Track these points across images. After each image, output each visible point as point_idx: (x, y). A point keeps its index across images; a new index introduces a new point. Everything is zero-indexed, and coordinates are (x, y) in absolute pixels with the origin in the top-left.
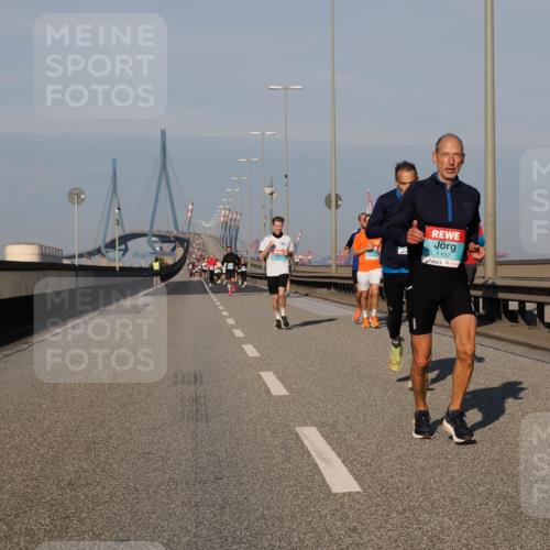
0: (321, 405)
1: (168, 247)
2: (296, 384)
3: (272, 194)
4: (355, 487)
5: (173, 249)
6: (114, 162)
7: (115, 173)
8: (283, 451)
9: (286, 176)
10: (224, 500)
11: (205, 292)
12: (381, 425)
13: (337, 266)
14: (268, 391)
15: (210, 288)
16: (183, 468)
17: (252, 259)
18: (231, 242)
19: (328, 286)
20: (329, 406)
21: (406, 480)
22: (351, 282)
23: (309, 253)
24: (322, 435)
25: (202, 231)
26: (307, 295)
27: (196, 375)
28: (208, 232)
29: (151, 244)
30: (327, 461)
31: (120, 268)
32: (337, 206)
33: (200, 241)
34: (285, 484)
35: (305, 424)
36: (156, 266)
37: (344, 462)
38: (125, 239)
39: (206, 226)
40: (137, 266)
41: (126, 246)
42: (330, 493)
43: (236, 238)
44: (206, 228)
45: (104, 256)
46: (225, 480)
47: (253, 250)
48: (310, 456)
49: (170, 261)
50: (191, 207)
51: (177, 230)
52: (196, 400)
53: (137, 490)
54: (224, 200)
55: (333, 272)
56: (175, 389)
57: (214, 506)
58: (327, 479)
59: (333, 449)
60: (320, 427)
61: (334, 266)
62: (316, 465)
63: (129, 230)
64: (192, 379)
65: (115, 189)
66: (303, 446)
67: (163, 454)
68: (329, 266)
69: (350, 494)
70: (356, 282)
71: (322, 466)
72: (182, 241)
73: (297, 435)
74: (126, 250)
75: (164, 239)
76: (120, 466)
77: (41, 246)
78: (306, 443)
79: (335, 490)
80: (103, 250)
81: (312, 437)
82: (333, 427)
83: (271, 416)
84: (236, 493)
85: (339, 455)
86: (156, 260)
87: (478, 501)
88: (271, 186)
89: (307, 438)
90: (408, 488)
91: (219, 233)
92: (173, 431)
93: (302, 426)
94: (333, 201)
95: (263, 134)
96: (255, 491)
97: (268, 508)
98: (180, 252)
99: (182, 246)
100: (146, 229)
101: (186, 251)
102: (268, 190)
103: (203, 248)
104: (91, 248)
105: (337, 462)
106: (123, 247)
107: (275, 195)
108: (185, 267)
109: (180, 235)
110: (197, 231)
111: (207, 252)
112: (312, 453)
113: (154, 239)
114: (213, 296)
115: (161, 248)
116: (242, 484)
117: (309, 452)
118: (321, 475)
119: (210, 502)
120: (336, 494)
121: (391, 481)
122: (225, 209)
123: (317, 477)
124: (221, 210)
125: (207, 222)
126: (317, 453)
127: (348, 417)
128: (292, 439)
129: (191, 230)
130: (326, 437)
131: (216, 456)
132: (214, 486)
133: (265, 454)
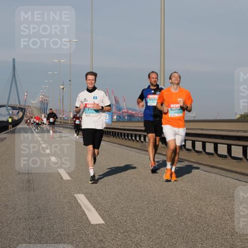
0: (86, 184)
1: (15, 112)
2: (74, 175)
3: (63, 88)
4: (102, 222)
5: (18, 113)
8: (69, 205)
9: (70, 81)
10: (42, 227)
12: (113, 194)
14: (61, 178)
16: (23, 212)
18: (44, 110)
20: (89, 185)
21: (124, 218)
24: (86, 198)
25: (31, 105)
28: (34, 105)
29: (7, 110)
30: (89, 210)
33: (30, 110)
34: (69, 220)
35: (78, 193)
36: (10, 120)
37: (96, 210)
42: (90, 224)
43: (47, 108)
44: (33, 104)
46: (43, 218)
48: (81, 207)
49: (16, 118)
50: (26, 94)
51: (20, 104)
52: (29, 181)
53: (2, 222)
54: (41, 91)
56: (19, 176)
57: (37, 229)
58: (89, 218)
59: (91, 204)
60: (86, 194)
62: (84, 211)
66: (77, 203)
67: (14, 206)
69: (99, 225)
71: (86, 212)
72: (22, 109)
73: (75, 198)
75: (14, 108)
78: (79, 201)
79: (92, 223)
81: (82, 199)
82: (91, 194)
83: (63, 189)
84: (48, 224)
85: (94, 207)
86: (10, 118)
87: (157, 228)
88: (63, 85)
89: (79, 199)
90: (125, 222)
91: (39, 105)
92: (19, 196)
93: (78, 194)
95: (60, 61)
96: (56, 223)
97: (62, 231)
98: (21, 114)
99: (22, 111)
100: (5, 103)
101: (24, 114)
102: (62, 87)
103: (32, 113)
105: (93, 210)
107: (65, 89)
108: (23, 121)
109: (21, 106)
110: (29, 105)
113: (9, 108)
116: (50, 220)
117: (80, 205)
118: (86, 216)
119: (36, 228)
120: (93, 225)
121: (118, 219)
122: (42, 95)
123: (84, 217)
124: (40, 95)
125: (34, 101)
126: (84, 206)
127: (98, 190)
128: (73, 200)
129: (26, 104)
130: (88, 199)
131: (38, 207)
132: (38, 220)
133: (61, 206)
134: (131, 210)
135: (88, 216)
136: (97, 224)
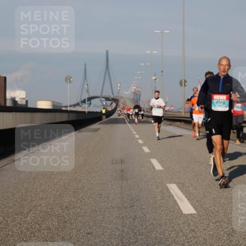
0: (178, 174)
1: (109, 103)
2: (167, 165)
3: (155, 80)
4: (194, 212)
5: (111, 104)
6: (85, 65)
7: (85, 69)
8: (161, 195)
9: (162, 72)
10: (135, 216)
11: (125, 123)
12: (205, 184)
13: (185, 112)
14: (154, 168)
15: (128, 121)
16: (116, 201)
17: (146, 108)
18: (137, 101)
19: (180, 121)
20: (182, 175)
21: (216, 209)
22: (190, 119)
23: (172, 106)
24: (179, 188)
25: (124, 96)
26: (171, 125)
27: (121, 160)
28: (126, 96)
29: (101, 101)
30: (181, 200)
31: (88, 112)
32: (185, 85)
33: (123, 100)
34: (162, 209)
35: (171, 183)
36: (104, 111)
37: (188, 200)
38: (90, 99)
39: (126, 93)
40: (95, 111)
41: (90, 102)
42: (182, 214)
43: (139, 99)
44: (126, 95)
45: (80, 106)
46: (135, 207)
47: (147, 104)
48: (173, 197)
49: (110, 109)
50: (119, 85)
52: (122, 171)
53: (96, 211)
54: (134, 82)
55: (183, 115)
56: (112, 166)
58: (181, 208)
59: (184, 194)
60: (178, 184)
61: (183, 112)
62: (176, 201)
63: (92, 95)
64: (120, 162)
65: (85, 77)
66: (170, 192)
67: (108, 195)
68: (181, 112)
69: (191, 214)
70: (193, 119)
71: (178, 202)
72: (115, 100)
73: (167, 187)
74: (90, 104)
75: (107, 99)
76: (88, 200)
77: (53, 102)
78: (171, 191)
79: (184, 212)
80: (80, 104)
81: (174, 189)
82: (183, 184)
83: (155, 179)
84: (140, 213)
85: (186, 197)
86: (104, 108)
88: (155, 76)
89: (172, 189)
90: (217, 212)
91: (132, 97)
92: (112, 185)
94: (183, 83)
95: (152, 53)
96: (148, 212)
97: (154, 220)
98: (114, 105)
99: (115, 102)
100: (99, 95)
101: (117, 105)
102: (154, 78)
103: (125, 104)
104: (75, 103)
105: (186, 200)
106: (89, 102)
107: (157, 80)
108: (116, 112)
109: (114, 97)
110: (122, 96)
111: (126, 105)
112: (174, 196)
113: (103, 99)
114: (129, 125)
115: (106, 103)
116: (143, 209)
117: (172, 195)
118: (178, 206)
119: (129, 217)
120: (185, 215)
121: (210, 209)
122: (135, 86)
123: (176, 207)
124: (133, 86)
125: (127, 92)
126: (176, 196)
127: (190, 180)
128: (165, 189)
129: (120, 96)
130: (180, 188)
131: (131, 196)
132: (131, 210)
133: (153, 196)
134: (223, 201)
135: (180, 206)
136: (189, 214)
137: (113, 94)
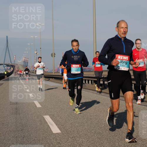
0: (50, 110)
2: (44, 104)
3: (37, 53)
4: (59, 131)
5: (10, 68)
8: (40, 122)
9: (41, 48)
10: (24, 135)
12: (66, 115)
13: (55, 72)
14: (36, 106)
16: (13, 127)
17: (32, 71)
19: (52, 78)
20: (52, 110)
21: (73, 129)
23: (47, 69)
26: (48, 80)
27: (16, 103)
28: (20, 64)
30: (52, 125)
32: (54, 56)
33: (18, 66)
34: (40, 131)
35: (46, 115)
36: (6, 73)
37: (56, 125)
39: (19, 62)
42: (52, 133)
43: (27, 65)
46: (24, 130)
47: (32, 68)
48: (47, 123)
49: (9, 71)
50: (15, 57)
52: (16, 109)
54: (24, 55)
55: (53, 74)
56: (11, 106)
58: (52, 129)
59: (53, 121)
60: (50, 115)
66: (45, 121)
67: (7, 123)
68: (52, 72)
69: (58, 133)
71: (50, 126)
72: (13, 66)
73: (44, 118)
75: (8, 65)
79: (54, 132)
81: (48, 118)
82: (53, 115)
83: (37, 113)
84: (27, 134)
85: (55, 123)
86: (6, 71)
89: (46, 119)
90: (73, 131)
91: (23, 64)
92: (10, 117)
95: (34, 37)
96: (32, 133)
97: (36, 138)
98: (12, 69)
99: (13, 67)
100: (3, 63)
101: (14, 69)
102: (36, 52)
103: (18, 68)
108: (13, 73)
113: (5, 66)
115: (7, 68)
116: (29, 131)
119: (20, 136)
120: (54, 134)
121: (69, 129)
122: (24, 57)
123: (49, 129)
126: (49, 123)
127: (57, 113)
128: (42, 119)
129: (15, 63)
130: (51, 118)
131: (22, 124)
132: (21, 132)
133: (35, 123)
134: (77, 124)
136: (56, 133)
137: (11, 63)
